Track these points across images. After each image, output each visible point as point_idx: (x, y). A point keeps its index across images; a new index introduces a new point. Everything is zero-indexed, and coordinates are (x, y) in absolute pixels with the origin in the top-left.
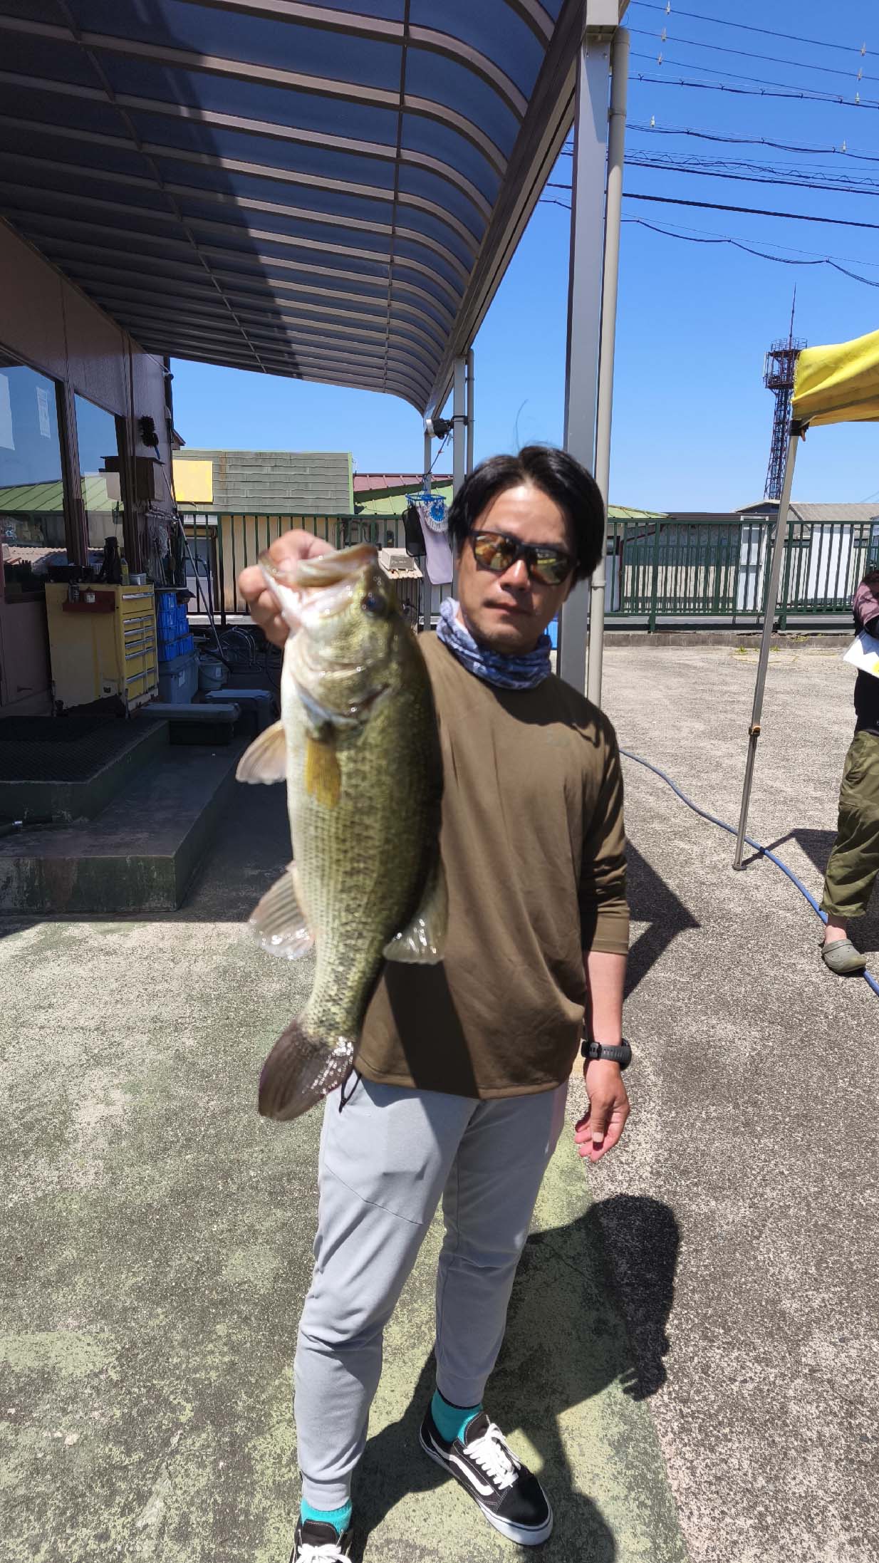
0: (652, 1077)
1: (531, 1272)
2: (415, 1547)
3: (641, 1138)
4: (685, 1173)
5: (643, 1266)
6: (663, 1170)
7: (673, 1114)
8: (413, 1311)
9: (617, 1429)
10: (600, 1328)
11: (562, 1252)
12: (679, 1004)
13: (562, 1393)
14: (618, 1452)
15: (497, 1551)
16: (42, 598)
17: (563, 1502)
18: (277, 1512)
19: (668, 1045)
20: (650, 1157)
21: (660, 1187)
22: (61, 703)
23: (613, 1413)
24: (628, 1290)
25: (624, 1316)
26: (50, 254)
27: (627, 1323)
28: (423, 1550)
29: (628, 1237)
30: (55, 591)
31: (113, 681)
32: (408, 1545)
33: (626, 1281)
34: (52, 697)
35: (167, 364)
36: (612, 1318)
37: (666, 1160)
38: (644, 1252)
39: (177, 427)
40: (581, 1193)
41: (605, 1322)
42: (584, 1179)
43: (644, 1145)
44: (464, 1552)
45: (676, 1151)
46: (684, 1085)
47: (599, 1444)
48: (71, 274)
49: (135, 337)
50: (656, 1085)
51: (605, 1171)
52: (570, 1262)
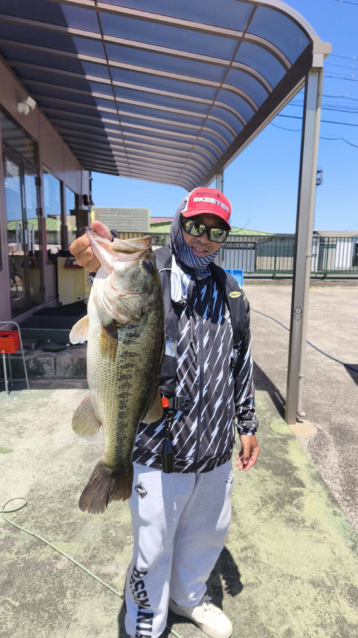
0: (328, 435)
1: (305, 496)
2: (293, 577)
3: (331, 455)
4: (350, 466)
5: (344, 495)
6: (342, 465)
7: (340, 447)
8: (267, 508)
9: (350, 544)
10: (335, 514)
11: (314, 491)
12: (330, 411)
13: (328, 533)
14: (353, 550)
15: (321, 578)
16: (56, 263)
17: (339, 564)
18: (242, 566)
19: (330, 424)
20: (336, 461)
21: (343, 470)
22: (61, 303)
23: (347, 538)
24: (341, 502)
25: (342, 510)
26: (61, 134)
27: (344, 512)
28: (296, 577)
29: (336, 486)
30: (61, 260)
31: (81, 295)
32: (290, 576)
33: (339, 500)
34: (58, 301)
35: (90, 174)
36: (338, 511)
37: (343, 462)
38: (343, 491)
39: (93, 199)
40: (315, 472)
41: (336, 512)
42: (314, 468)
43: (332, 457)
44: (310, 578)
45: (346, 459)
46: (341, 438)
47: (346, 548)
48: (66, 142)
49: (82, 164)
50: (330, 438)
51: (321, 465)
52: (318, 493)
